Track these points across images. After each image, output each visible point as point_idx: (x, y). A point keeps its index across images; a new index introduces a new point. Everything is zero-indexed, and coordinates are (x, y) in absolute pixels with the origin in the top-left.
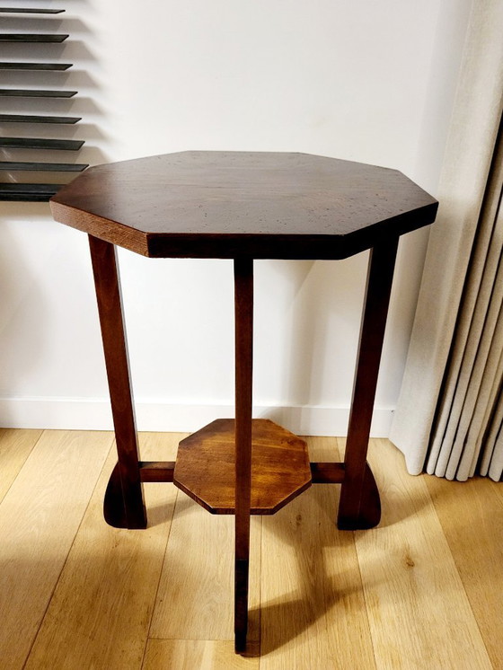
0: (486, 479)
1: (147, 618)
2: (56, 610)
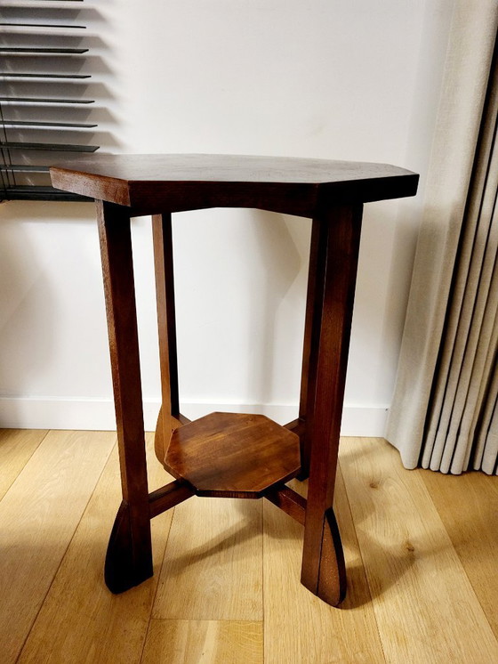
0: (479, 473)
2: (57, 592)
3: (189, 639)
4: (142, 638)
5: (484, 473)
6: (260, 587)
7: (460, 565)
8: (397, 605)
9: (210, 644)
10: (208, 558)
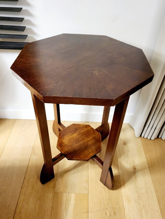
0: (160, 139)
1: (54, 186)
2: (26, 183)
3: (66, 199)
4: (52, 199)
5: (162, 139)
6: (87, 182)
7: (150, 174)
8: (129, 189)
9: (72, 202)
10: (71, 171)
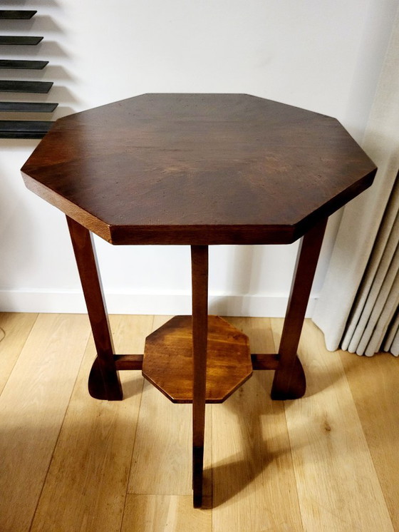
1: (126, 477)
2: (55, 470)
3: (156, 512)
4: (121, 511)
5: (392, 354)
9: (172, 517)
